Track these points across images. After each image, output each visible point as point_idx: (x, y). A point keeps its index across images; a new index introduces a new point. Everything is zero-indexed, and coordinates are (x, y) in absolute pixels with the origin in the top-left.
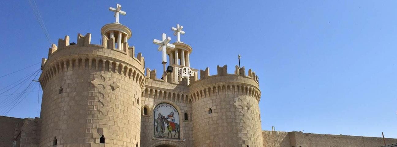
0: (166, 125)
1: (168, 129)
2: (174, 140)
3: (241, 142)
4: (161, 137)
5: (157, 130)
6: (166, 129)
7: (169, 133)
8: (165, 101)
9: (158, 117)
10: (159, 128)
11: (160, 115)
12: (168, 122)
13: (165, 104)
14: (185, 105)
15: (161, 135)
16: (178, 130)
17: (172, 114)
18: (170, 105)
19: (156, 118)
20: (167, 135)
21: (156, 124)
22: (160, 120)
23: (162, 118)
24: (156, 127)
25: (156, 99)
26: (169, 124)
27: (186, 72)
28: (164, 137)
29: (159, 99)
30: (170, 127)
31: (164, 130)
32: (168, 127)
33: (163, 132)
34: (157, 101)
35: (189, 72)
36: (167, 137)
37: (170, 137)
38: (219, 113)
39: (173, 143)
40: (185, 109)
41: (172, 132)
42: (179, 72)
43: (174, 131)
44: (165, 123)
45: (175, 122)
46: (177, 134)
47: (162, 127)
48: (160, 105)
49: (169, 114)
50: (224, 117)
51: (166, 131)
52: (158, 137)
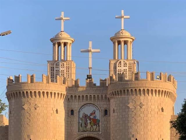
0: (89, 122)
1: (91, 124)
2: (94, 133)
3: (131, 136)
4: (84, 131)
5: (81, 126)
6: (89, 124)
7: (91, 128)
8: (87, 102)
9: (83, 116)
10: (83, 125)
11: (84, 114)
12: (90, 119)
13: (88, 105)
14: (105, 103)
15: (85, 129)
16: (98, 125)
17: (94, 112)
18: (93, 105)
19: (81, 116)
20: (90, 129)
21: (81, 121)
22: (84, 118)
23: (86, 116)
24: (80, 124)
25: (81, 102)
26: (92, 120)
27: (121, 65)
28: (87, 131)
29: (82, 102)
30: (92, 122)
31: (87, 125)
32: (90, 123)
33: (86, 127)
34: (81, 103)
35: (124, 64)
36: (89, 131)
37: (91, 130)
38: (118, 113)
39: (93, 135)
40: (105, 106)
41: (94, 127)
42: (115, 66)
43: (95, 126)
44: (88, 120)
45: (97, 118)
46: (98, 127)
47: (85, 124)
48: (84, 106)
49: (91, 112)
50: (121, 116)
51: (89, 126)
52: (82, 132)
